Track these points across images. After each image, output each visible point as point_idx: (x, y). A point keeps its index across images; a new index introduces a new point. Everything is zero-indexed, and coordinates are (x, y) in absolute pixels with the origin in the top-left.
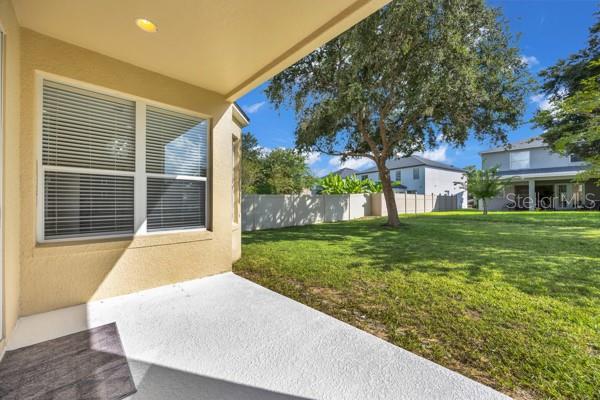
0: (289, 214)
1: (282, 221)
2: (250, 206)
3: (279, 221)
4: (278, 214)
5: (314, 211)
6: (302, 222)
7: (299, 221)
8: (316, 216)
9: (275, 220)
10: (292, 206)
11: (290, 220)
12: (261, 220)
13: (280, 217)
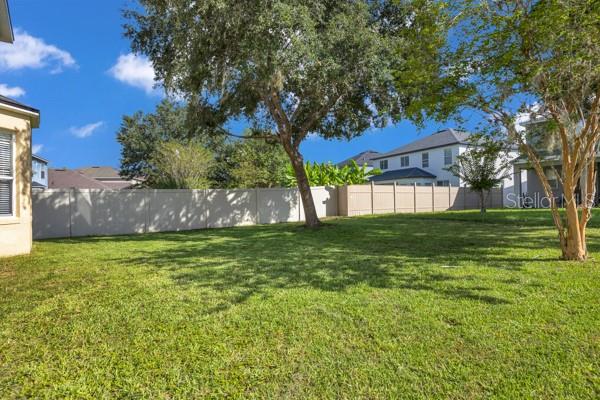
0: (199, 212)
1: (188, 220)
2: (140, 201)
3: (184, 219)
4: (184, 211)
5: (242, 208)
6: (219, 222)
7: (216, 220)
8: (243, 214)
9: (178, 218)
10: (205, 201)
11: (202, 218)
12: (157, 218)
13: (185, 215)
